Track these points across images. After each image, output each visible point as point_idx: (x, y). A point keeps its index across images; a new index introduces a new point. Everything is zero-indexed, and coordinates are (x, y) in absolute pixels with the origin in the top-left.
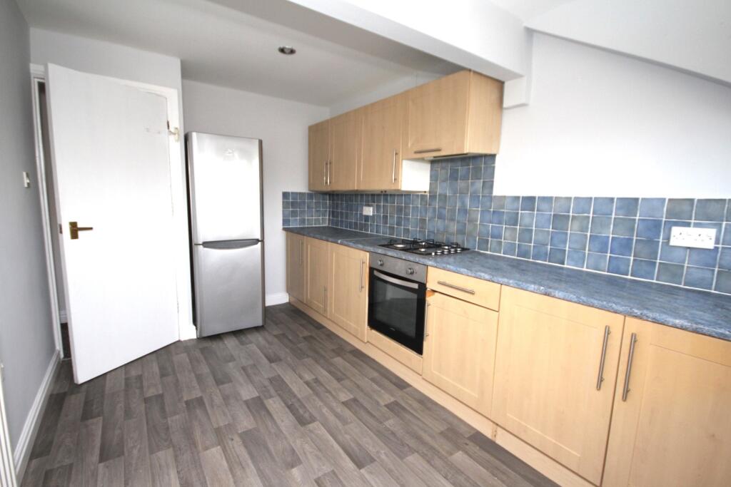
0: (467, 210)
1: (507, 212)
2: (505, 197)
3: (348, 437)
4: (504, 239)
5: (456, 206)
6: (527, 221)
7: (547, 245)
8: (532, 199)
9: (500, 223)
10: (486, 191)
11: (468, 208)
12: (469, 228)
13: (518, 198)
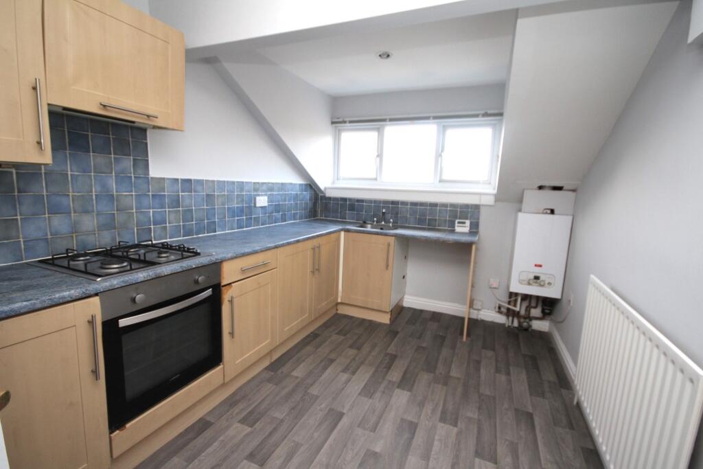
0: (113, 195)
1: (168, 195)
2: (164, 179)
3: (316, 435)
4: (169, 223)
5: (91, 191)
6: (187, 202)
7: (204, 220)
8: (189, 181)
9: (163, 207)
10: (140, 172)
11: (115, 193)
12: (120, 218)
13: (177, 180)
